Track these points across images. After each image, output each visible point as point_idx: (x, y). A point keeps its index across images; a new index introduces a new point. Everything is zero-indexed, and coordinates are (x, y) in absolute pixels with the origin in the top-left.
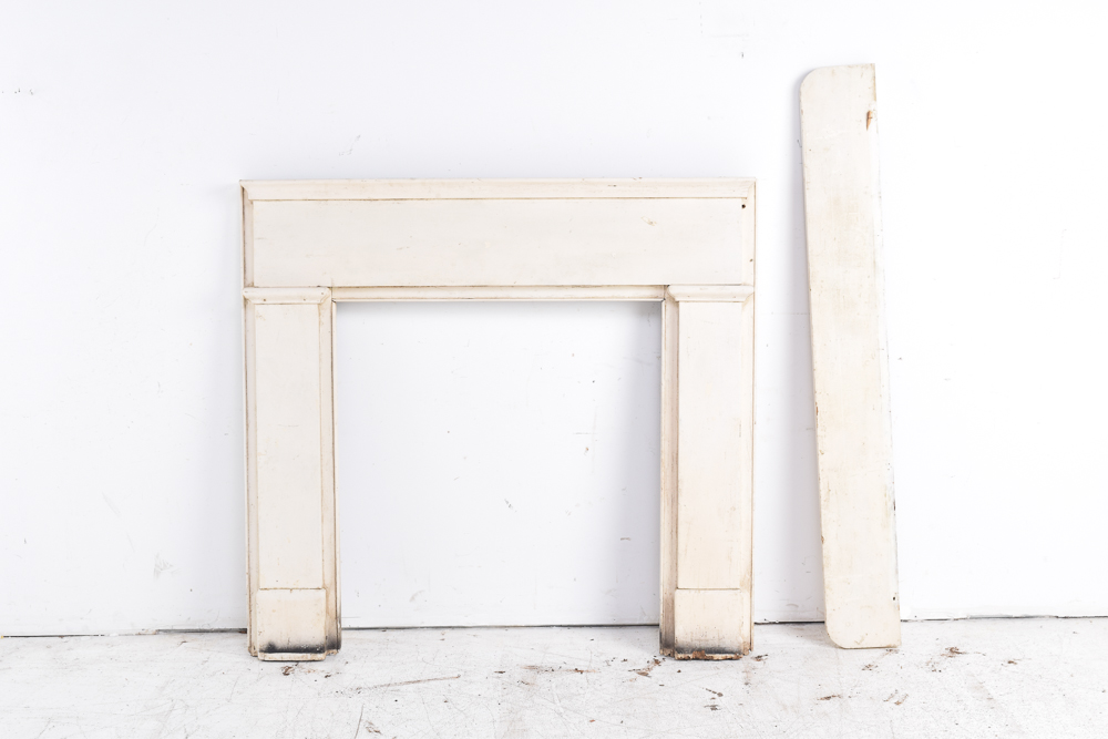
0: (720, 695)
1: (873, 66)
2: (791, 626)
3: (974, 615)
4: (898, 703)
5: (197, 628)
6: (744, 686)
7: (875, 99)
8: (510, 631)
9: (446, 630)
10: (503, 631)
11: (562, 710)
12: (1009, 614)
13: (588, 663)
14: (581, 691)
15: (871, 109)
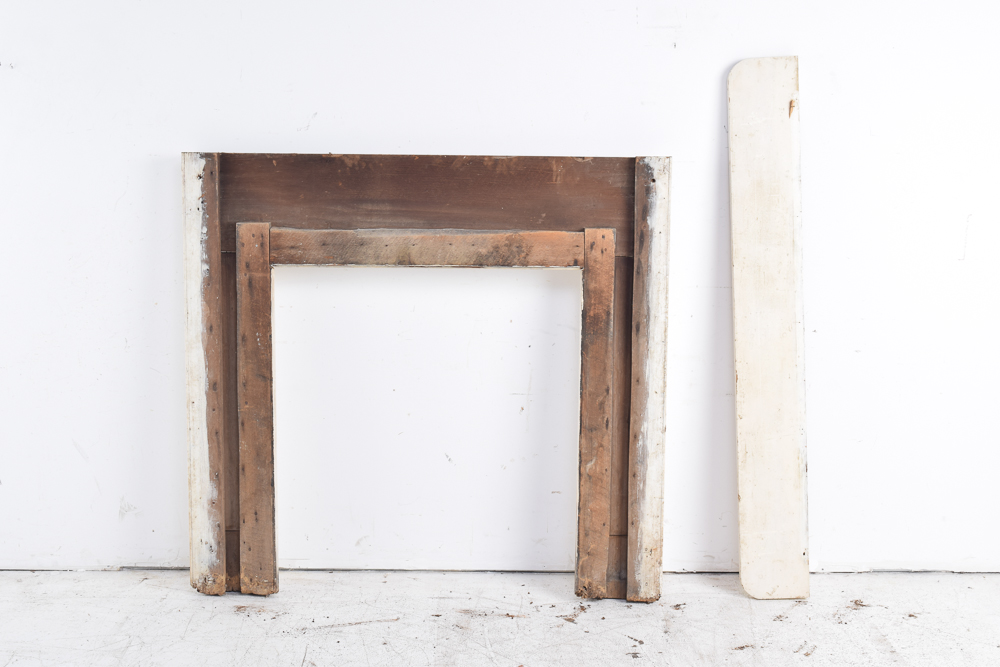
0: (641, 642)
1: (796, 58)
2: (707, 576)
3: (876, 568)
4: (807, 655)
5: (158, 566)
6: (663, 634)
7: (798, 89)
8: (448, 575)
9: (389, 573)
10: (441, 575)
11: (493, 655)
12: (909, 568)
13: (518, 609)
14: (512, 636)
15: (794, 99)
